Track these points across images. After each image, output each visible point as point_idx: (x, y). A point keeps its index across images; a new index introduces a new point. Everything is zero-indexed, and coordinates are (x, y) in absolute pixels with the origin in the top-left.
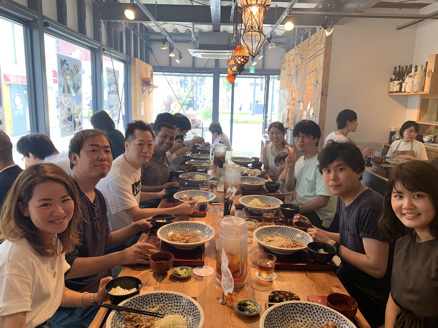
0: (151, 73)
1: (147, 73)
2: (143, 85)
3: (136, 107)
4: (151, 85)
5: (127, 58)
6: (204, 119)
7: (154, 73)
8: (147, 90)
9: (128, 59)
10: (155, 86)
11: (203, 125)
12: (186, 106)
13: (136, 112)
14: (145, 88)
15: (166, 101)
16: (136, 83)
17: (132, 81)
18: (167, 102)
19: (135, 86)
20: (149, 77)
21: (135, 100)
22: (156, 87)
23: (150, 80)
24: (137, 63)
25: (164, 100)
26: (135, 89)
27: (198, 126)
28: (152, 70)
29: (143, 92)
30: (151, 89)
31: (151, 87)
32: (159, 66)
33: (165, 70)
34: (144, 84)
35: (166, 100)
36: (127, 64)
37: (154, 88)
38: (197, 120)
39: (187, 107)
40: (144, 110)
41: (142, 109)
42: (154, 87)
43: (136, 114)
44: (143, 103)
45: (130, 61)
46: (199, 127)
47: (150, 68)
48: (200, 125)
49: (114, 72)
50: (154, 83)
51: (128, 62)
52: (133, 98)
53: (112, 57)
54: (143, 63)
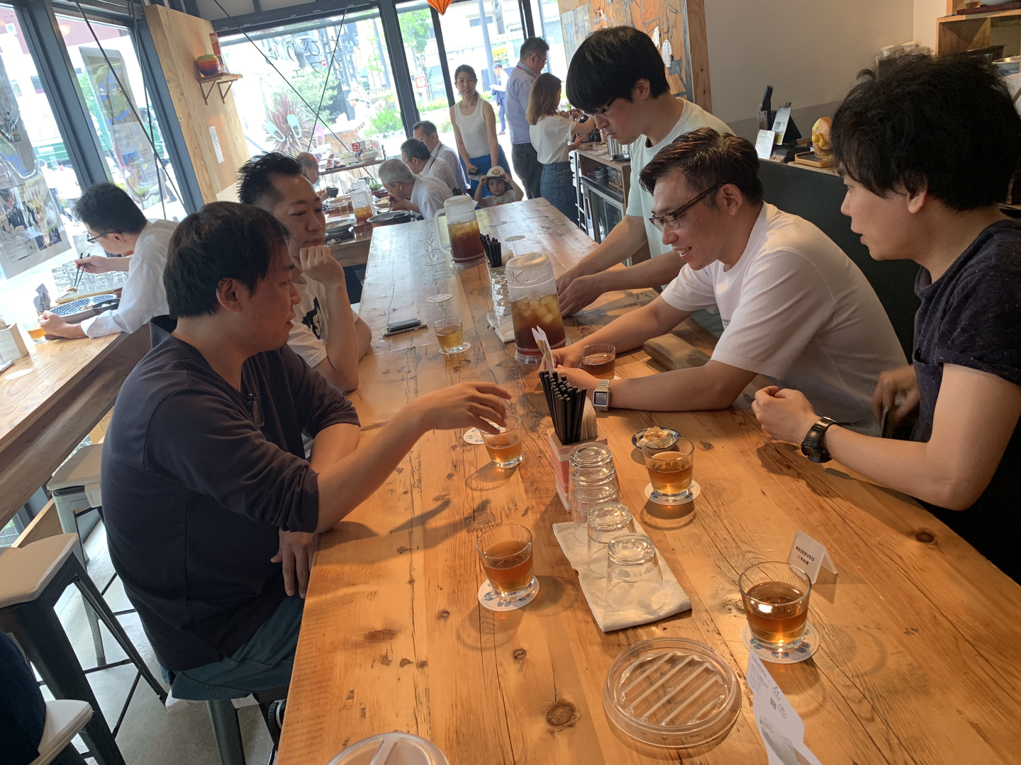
0: (212, 40)
1: (200, 42)
2: (200, 80)
3: (199, 145)
4: (222, 74)
5: (131, 10)
6: (381, 136)
7: (222, 40)
8: (215, 89)
9: (135, 12)
10: (234, 75)
11: (384, 152)
12: (328, 112)
13: (202, 159)
14: (206, 86)
15: (274, 110)
16: (178, 77)
17: (167, 75)
18: (277, 113)
19: (179, 85)
20: (211, 51)
21: (188, 125)
22: (237, 77)
23: (215, 61)
24: (164, 19)
25: (268, 109)
26: (180, 96)
27: (374, 158)
28: (213, 32)
29: (205, 99)
30: (224, 87)
31: (224, 78)
32: (229, 18)
33: (249, 25)
34: (203, 76)
35: (272, 108)
36: (138, 26)
37: (232, 81)
38: (366, 143)
39: (331, 114)
40: (222, 147)
41: (215, 146)
42: (232, 78)
43: (203, 163)
44: (212, 129)
45: (144, 16)
46: (377, 159)
47: (205, 28)
48: (376, 154)
49: (108, 60)
50: (227, 69)
51: (138, 21)
52: (183, 122)
53: (86, 15)
54: (182, 16)
